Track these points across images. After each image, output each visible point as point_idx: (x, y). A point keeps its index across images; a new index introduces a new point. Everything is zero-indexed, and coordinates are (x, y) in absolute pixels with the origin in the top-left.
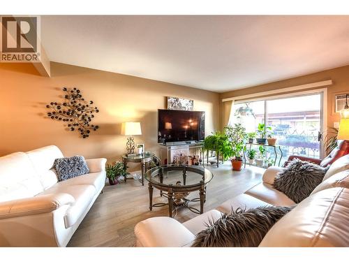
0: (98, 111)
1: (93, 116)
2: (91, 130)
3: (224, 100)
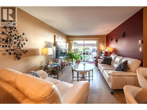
0: (27, 40)
1: (24, 44)
2: (22, 54)
3: (70, 39)
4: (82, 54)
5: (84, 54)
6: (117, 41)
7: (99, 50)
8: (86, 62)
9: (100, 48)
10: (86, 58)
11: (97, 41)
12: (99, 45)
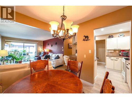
4: (22, 55)
5: (24, 55)
6: (52, 46)
7: (38, 51)
8: (26, 61)
9: (38, 50)
10: (26, 58)
11: (36, 44)
12: (38, 47)
